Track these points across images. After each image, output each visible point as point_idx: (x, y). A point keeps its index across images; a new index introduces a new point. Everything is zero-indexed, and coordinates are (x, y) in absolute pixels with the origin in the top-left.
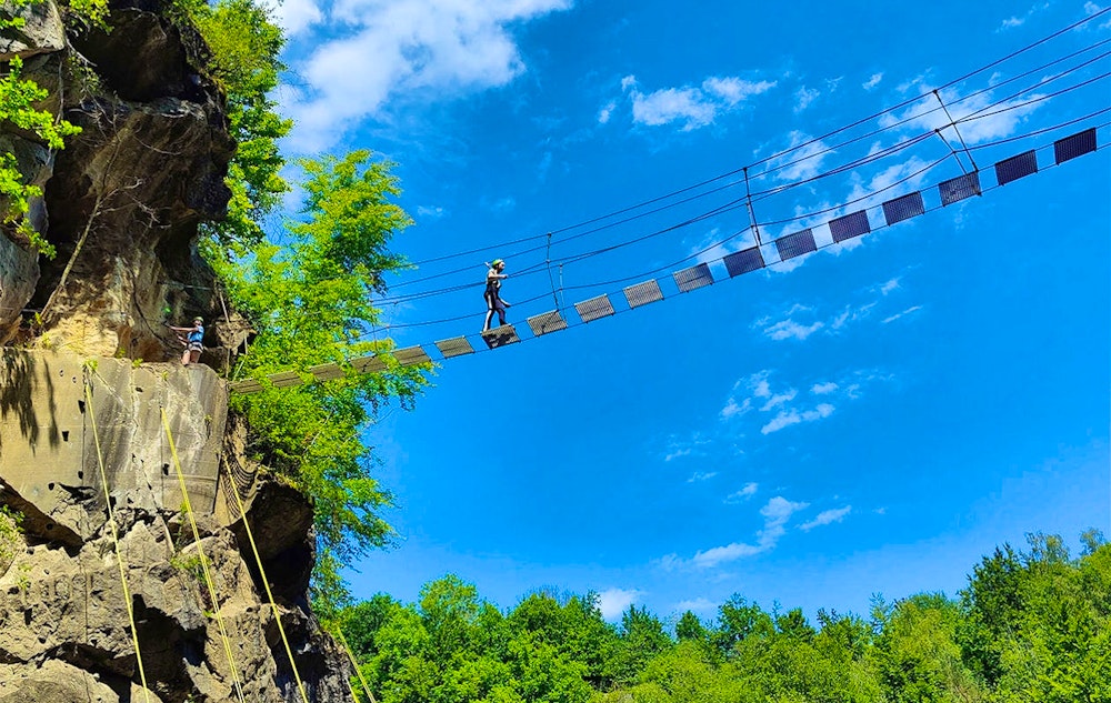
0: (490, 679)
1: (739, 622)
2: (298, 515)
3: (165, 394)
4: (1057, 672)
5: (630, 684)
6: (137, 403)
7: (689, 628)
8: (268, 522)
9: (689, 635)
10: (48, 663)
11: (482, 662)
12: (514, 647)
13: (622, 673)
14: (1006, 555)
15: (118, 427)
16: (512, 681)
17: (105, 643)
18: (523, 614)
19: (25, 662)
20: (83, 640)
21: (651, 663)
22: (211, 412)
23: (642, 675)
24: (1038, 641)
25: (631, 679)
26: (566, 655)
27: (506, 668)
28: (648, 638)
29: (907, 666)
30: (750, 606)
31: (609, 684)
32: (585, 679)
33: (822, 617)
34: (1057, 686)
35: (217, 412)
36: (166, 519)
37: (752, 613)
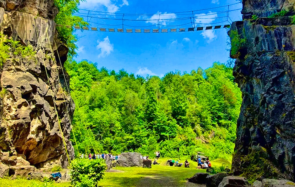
0: (73, 75)
1: (123, 74)
2: (66, 51)
3: (46, 25)
4: (174, 94)
5: (100, 81)
6: (42, 26)
7: (113, 73)
8: (61, 52)
9: (113, 74)
10: (27, 72)
11: (72, 71)
12: (79, 70)
13: (98, 79)
14: (171, 73)
15: (39, 31)
16: (77, 76)
17: (36, 70)
18: (82, 64)
19: (24, 72)
20: (32, 69)
21: (105, 78)
22: (53, 30)
23: (103, 80)
24: (173, 89)
25: (101, 80)
26: (89, 73)
27: (76, 73)
28: (105, 73)
29: (151, 88)
30: (125, 71)
31: (96, 80)
32: (92, 78)
33: (137, 76)
34: (173, 96)
35: (54, 30)
36: (45, 49)
37: (125, 73)
